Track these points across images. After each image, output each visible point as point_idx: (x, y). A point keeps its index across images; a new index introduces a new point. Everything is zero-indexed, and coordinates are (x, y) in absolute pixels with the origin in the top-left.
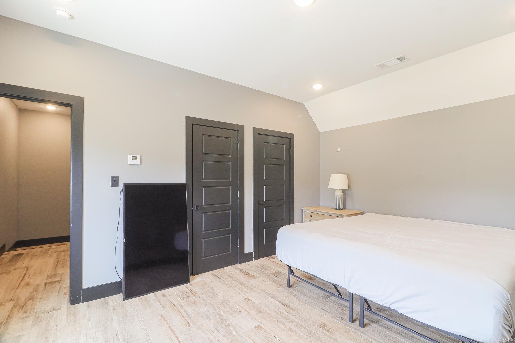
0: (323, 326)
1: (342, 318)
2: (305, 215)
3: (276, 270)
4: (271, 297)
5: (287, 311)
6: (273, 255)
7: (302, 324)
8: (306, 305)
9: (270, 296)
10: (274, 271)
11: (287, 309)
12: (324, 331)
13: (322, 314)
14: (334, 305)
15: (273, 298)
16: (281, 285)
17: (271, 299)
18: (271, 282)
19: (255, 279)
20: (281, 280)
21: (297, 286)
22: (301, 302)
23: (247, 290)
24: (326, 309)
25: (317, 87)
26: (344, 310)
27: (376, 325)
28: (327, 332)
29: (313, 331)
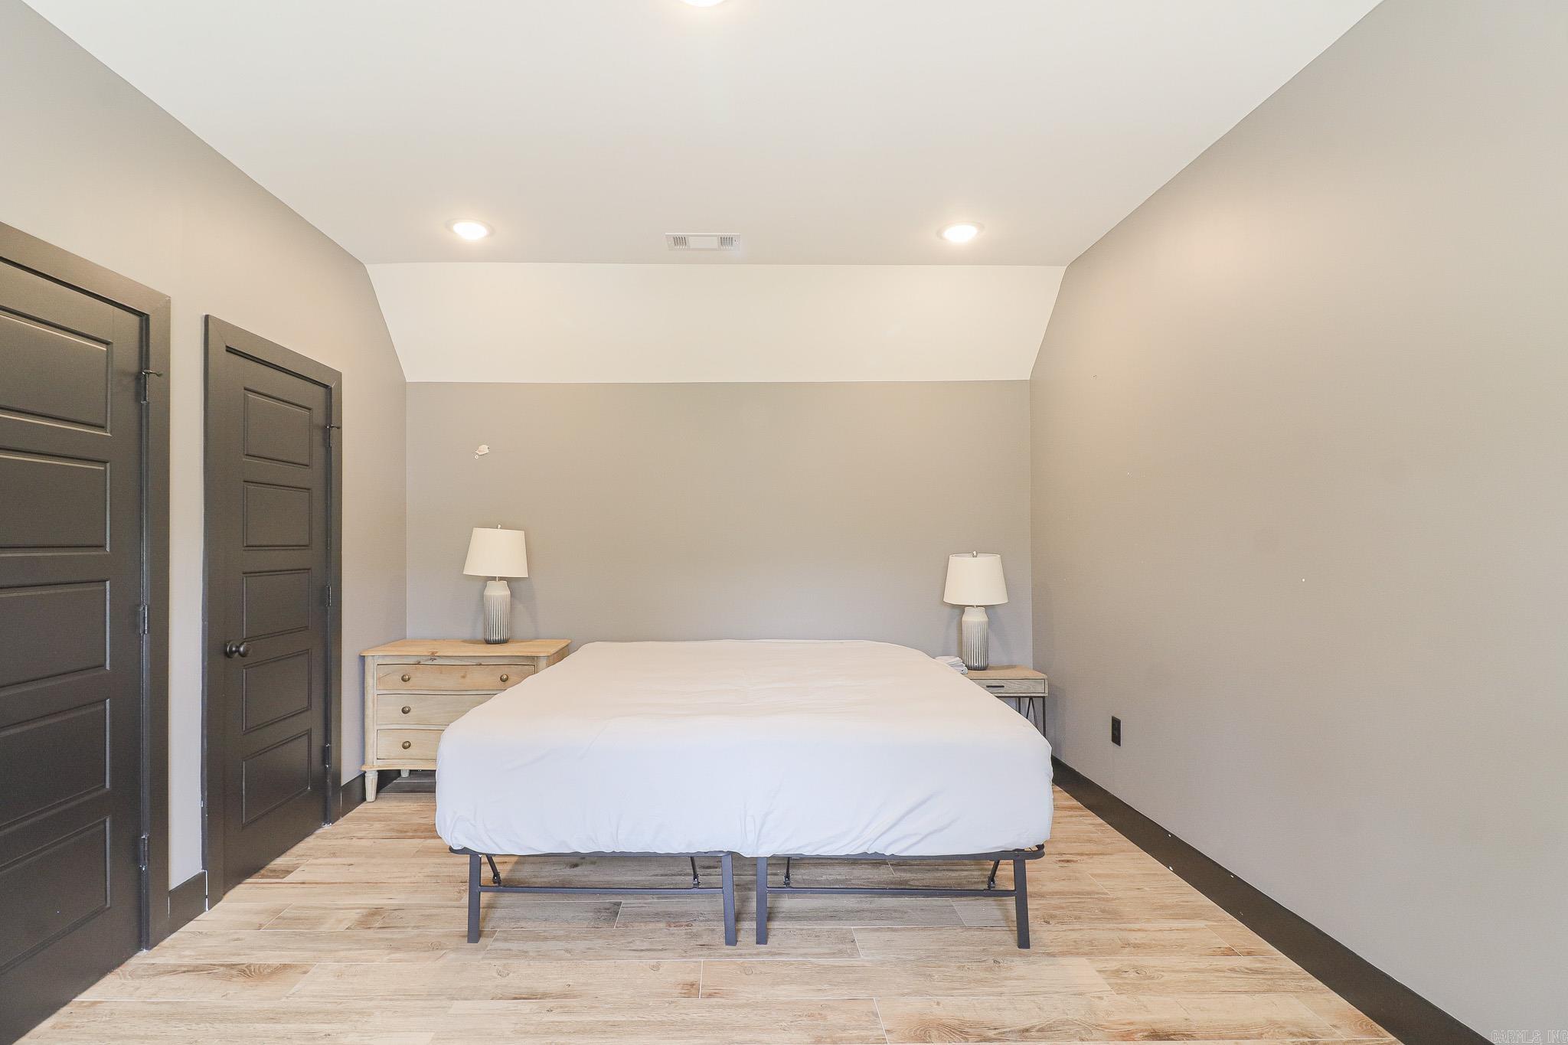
0: (691, 989)
1: (704, 945)
2: (379, 679)
3: (358, 908)
4: (453, 999)
5: (559, 1010)
6: (273, 863)
7: (639, 1019)
8: (588, 962)
9: (443, 997)
10: (354, 915)
11: (549, 1003)
12: (707, 1000)
13: (653, 962)
14: (651, 926)
15: (466, 999)
16: (435, 947)
17: (459, 1006)
18: (389, 954)
19: (305, 973)
20: (416, 931)
21: (491, 924)
22: (564, 963)
23: (326, 1026)
24: (646, 946)
25: (470, 231)
26: (687, 926)
27: (777, 923)
28: (716, 999)
29: (684, 1016)
